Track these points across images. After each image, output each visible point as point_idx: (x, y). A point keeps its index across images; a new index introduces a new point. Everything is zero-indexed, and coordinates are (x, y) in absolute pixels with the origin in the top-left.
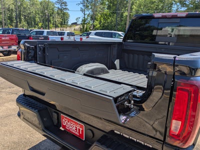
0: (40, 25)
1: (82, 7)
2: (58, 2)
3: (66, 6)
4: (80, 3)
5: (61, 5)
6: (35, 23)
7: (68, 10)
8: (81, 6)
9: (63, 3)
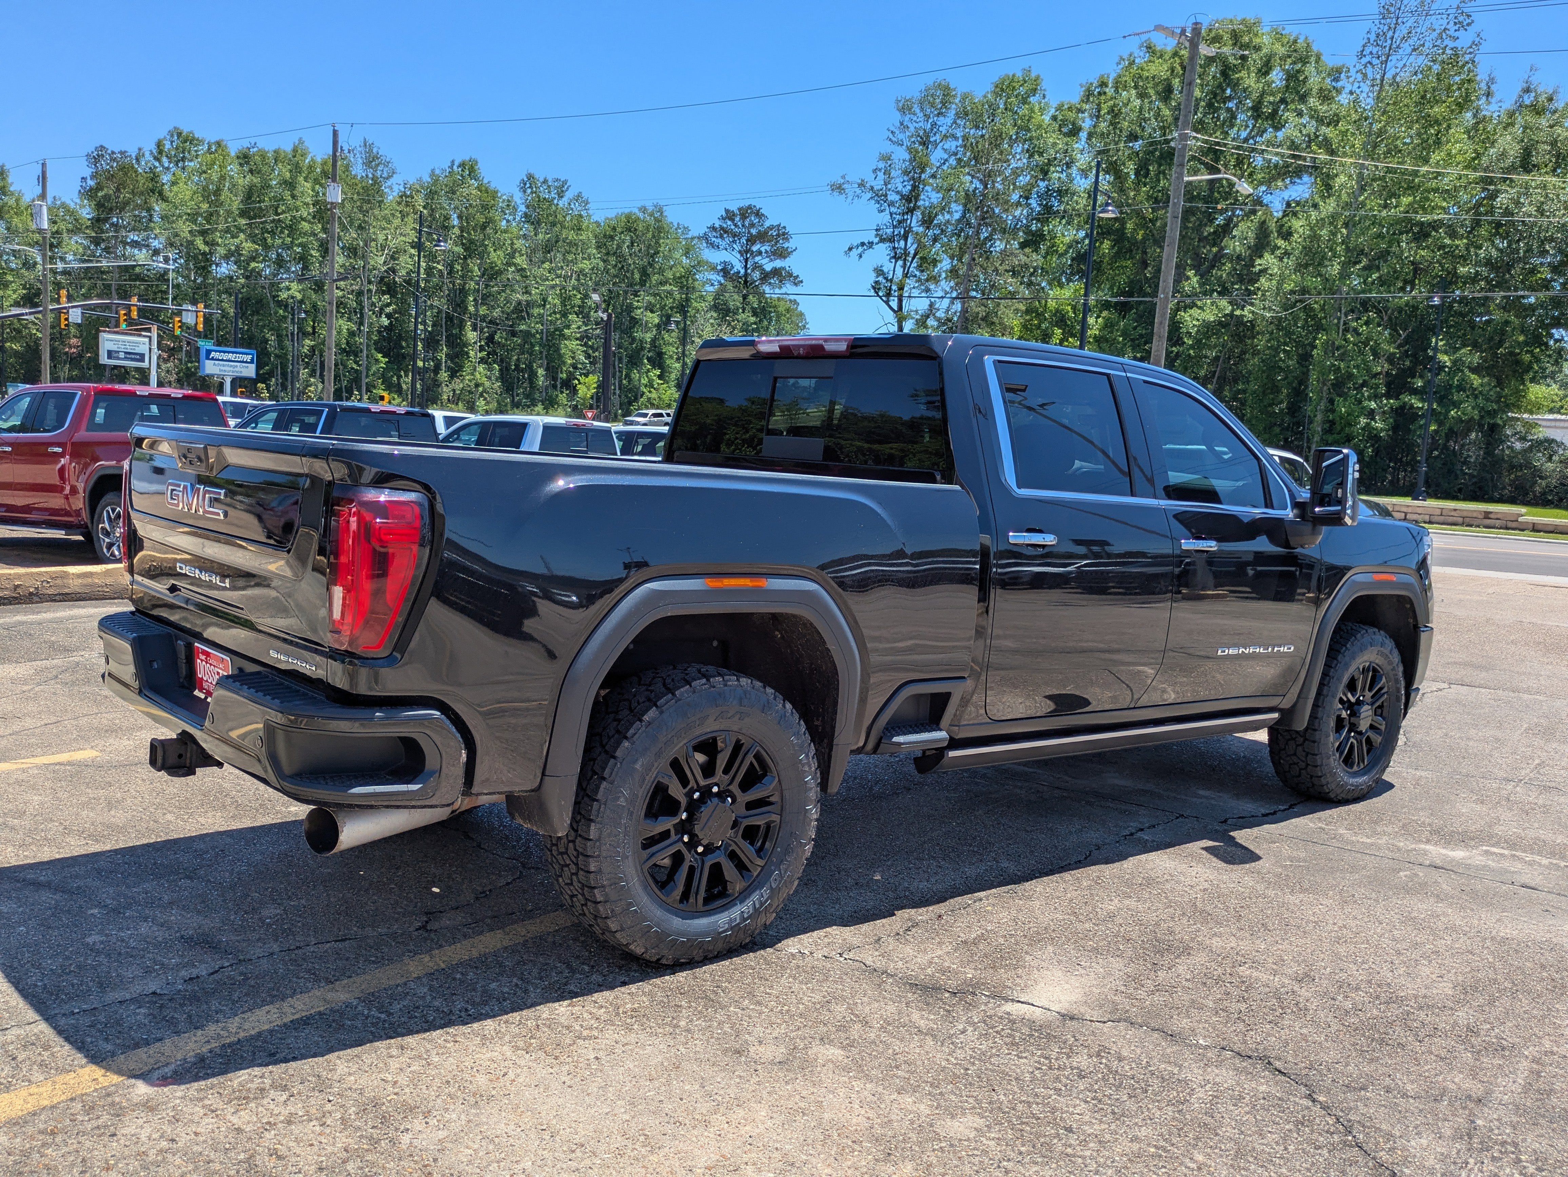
0: (588, 386)
1: (888, 267)
2: (724, 231)
3: (782, 254)
4: (871, 237)
5: (746, 253)
6: (552, 372)
7: (797, 282)
8: (881, 255)
9: (762, 237)
